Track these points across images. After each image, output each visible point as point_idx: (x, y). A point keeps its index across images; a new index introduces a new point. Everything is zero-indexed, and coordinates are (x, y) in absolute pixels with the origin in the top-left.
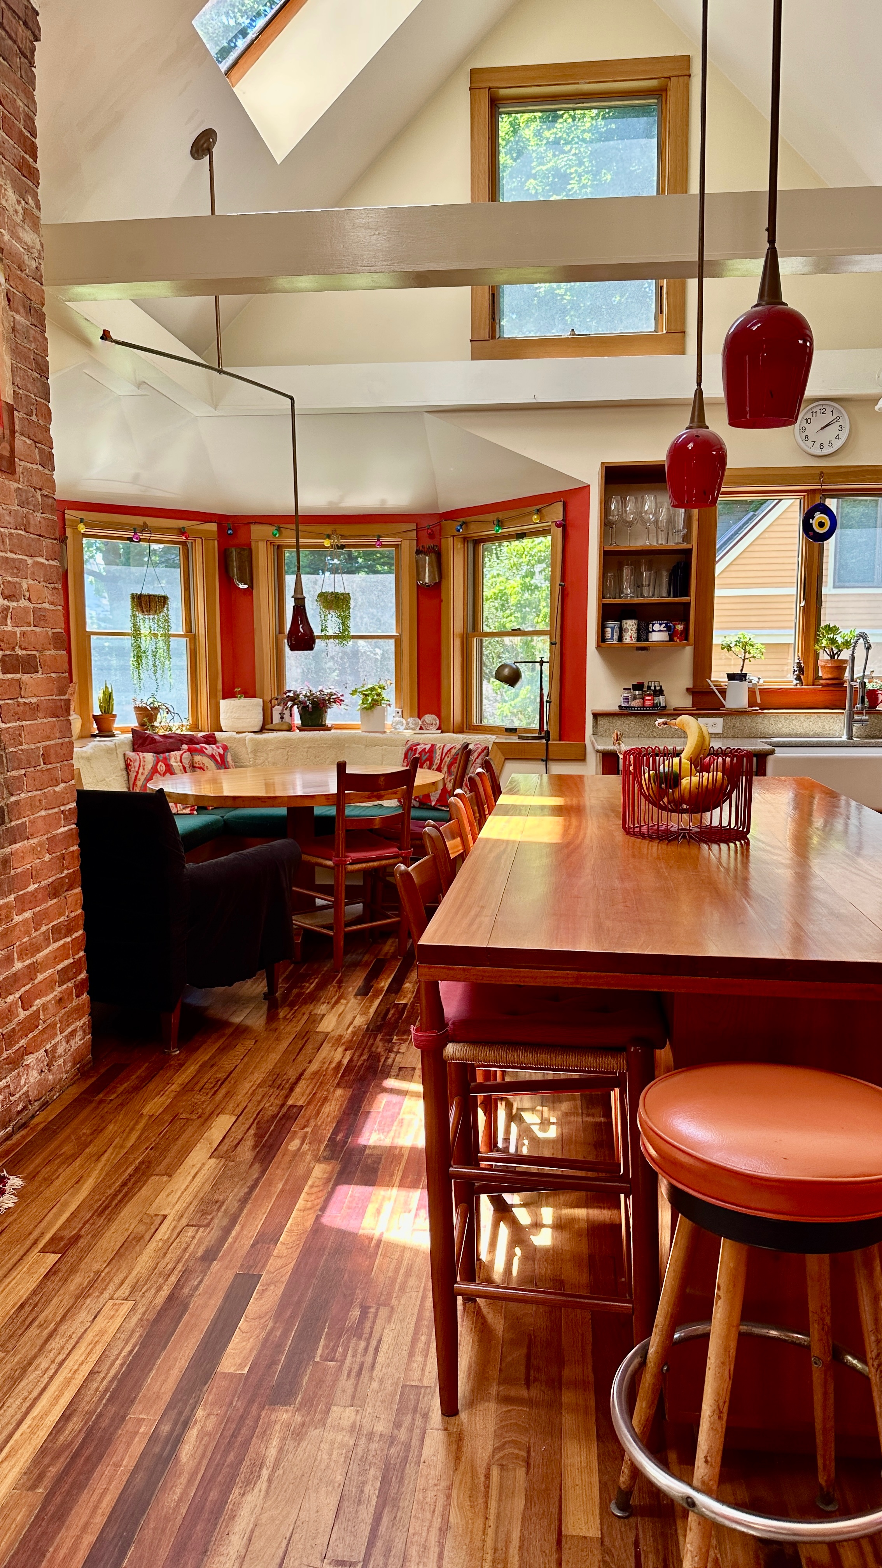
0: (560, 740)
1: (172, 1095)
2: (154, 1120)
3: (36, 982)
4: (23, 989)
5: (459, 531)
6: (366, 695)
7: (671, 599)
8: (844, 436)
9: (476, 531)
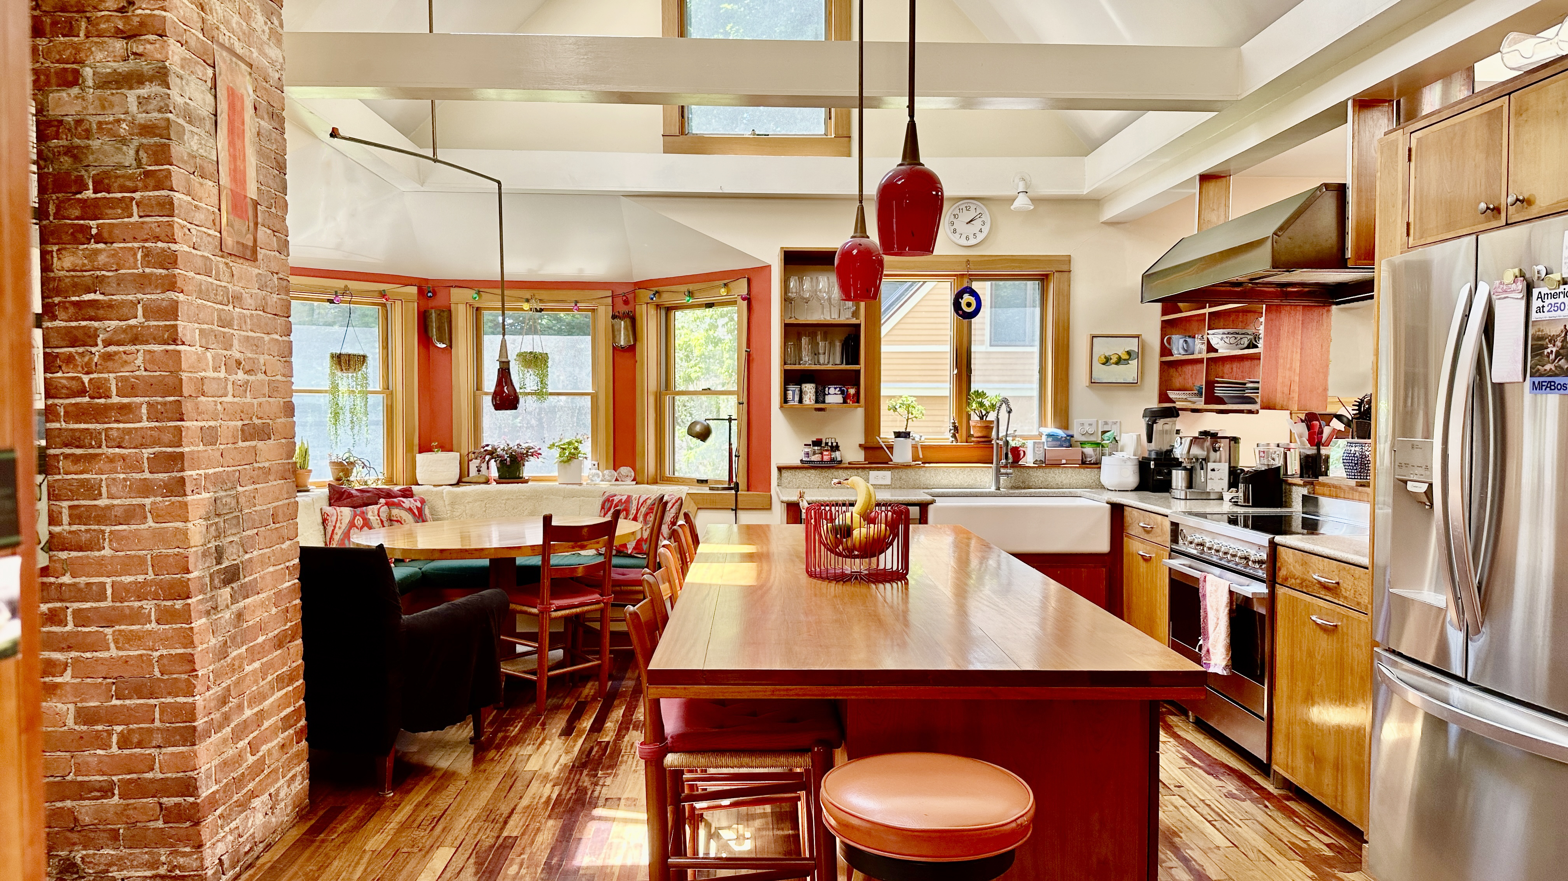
0: (748, 490)
1: (392, 832)
2: (378, 854)
3: (263, 728)
4: (252, 736)
5: (652, 299)
6: (564, 449)
7: (844, 367)
8: (986, 230)
9: (668, 299)
